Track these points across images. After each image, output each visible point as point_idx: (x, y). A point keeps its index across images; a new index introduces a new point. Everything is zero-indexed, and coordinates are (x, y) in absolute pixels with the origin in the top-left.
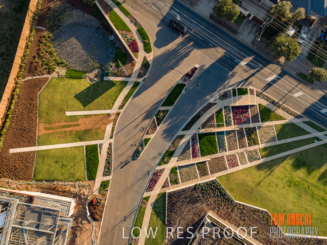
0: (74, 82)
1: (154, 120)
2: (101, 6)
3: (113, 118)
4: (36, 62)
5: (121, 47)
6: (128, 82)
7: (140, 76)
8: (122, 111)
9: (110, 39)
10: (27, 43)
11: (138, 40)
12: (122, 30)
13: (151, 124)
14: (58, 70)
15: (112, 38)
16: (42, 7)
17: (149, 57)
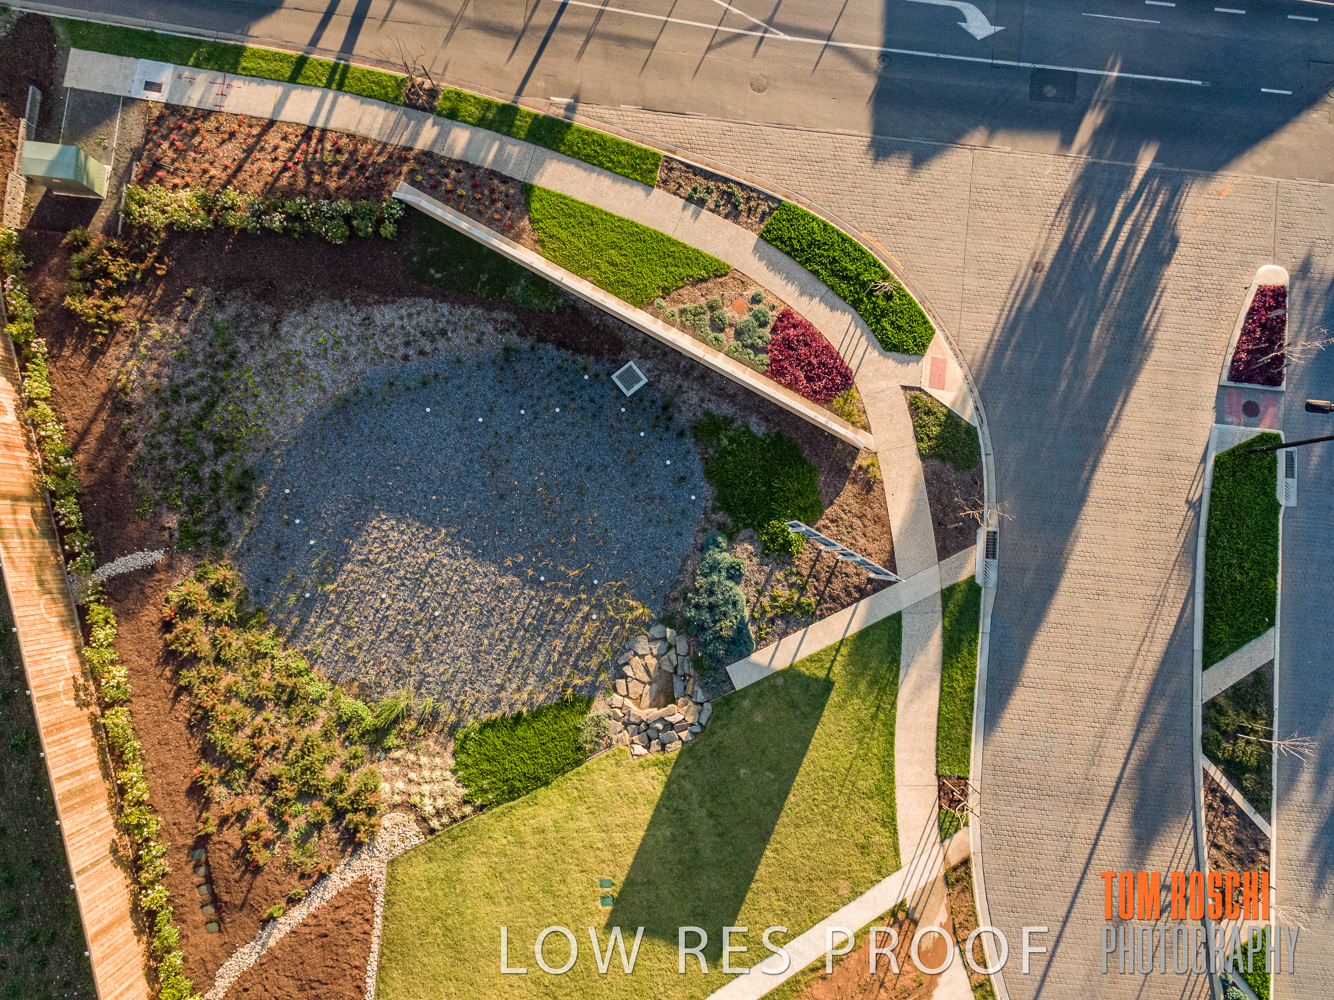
0: (548, 807)
1: (1213, 789)
2: (446, 201)
3: (943, 916)
4: (224, 821)
5: (726, 409)
6: (896, 619)
7: (951, 536)
8: (969, 839)
9: (628, 393)
10: (98, 728)
11: (805, 299)
12: (666, 292)
13: (1210, 826)
14: (400, 785)
15: (633, 377)
16: (68, 415)
17: (939, 380)
